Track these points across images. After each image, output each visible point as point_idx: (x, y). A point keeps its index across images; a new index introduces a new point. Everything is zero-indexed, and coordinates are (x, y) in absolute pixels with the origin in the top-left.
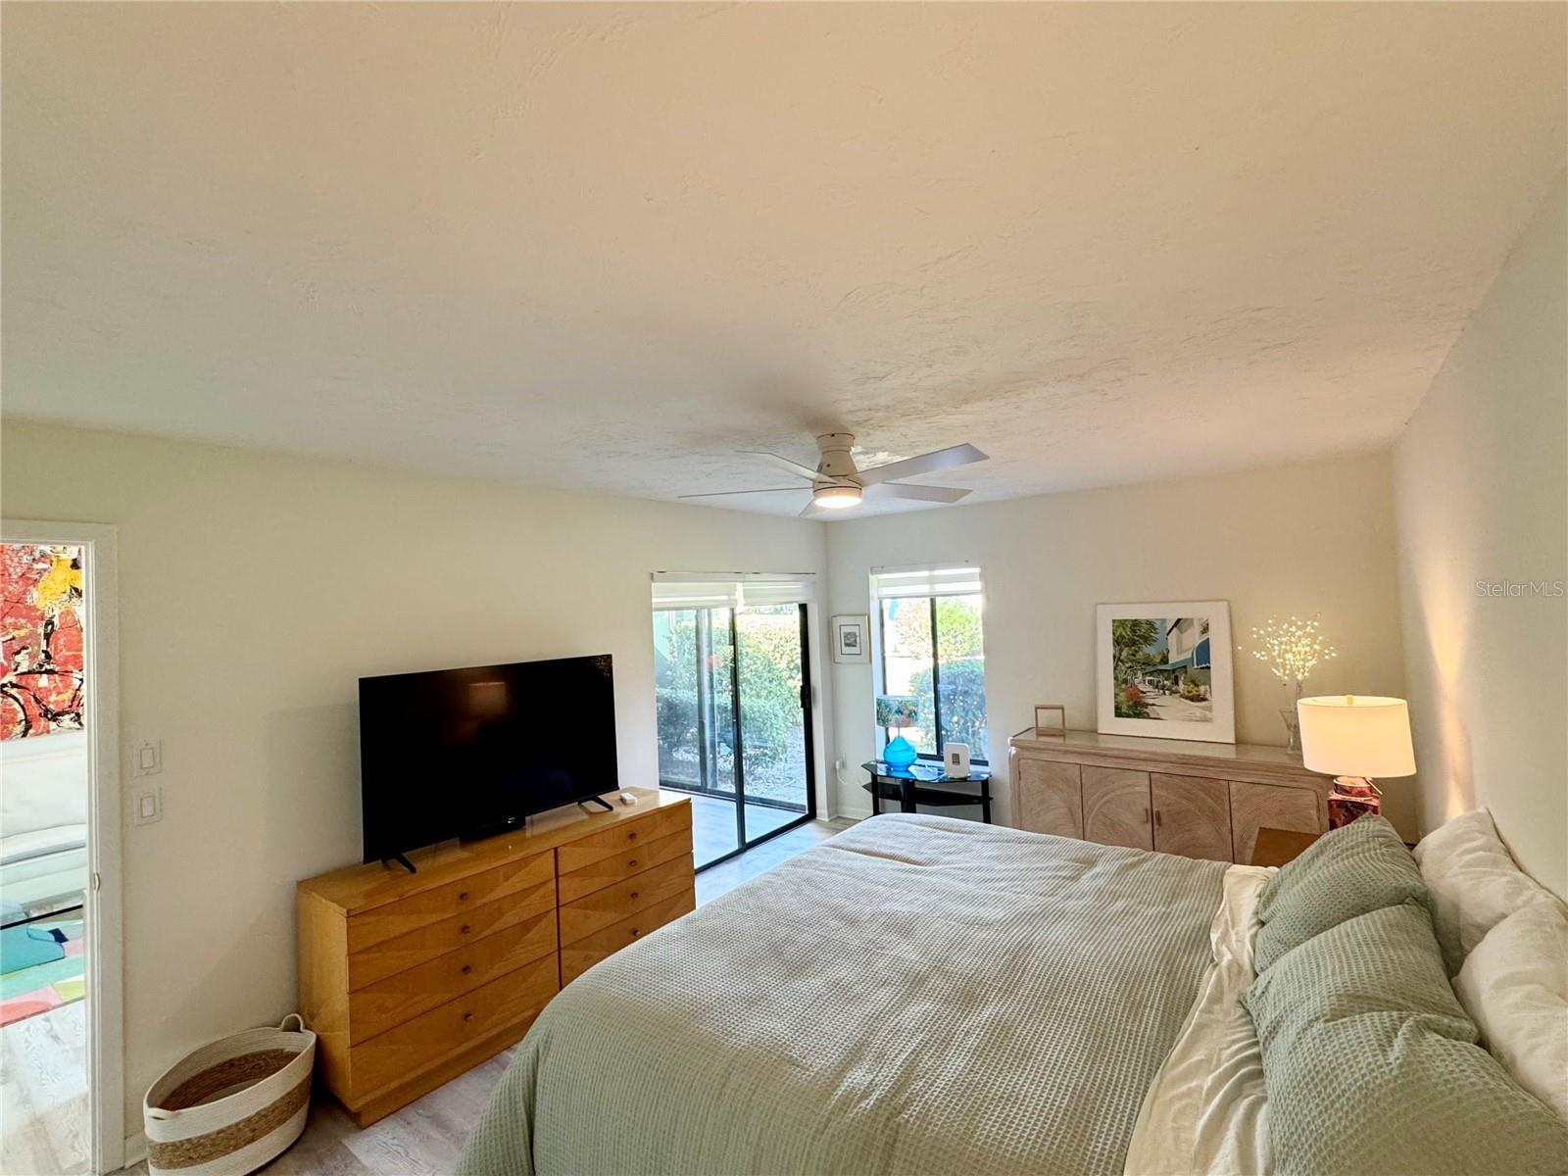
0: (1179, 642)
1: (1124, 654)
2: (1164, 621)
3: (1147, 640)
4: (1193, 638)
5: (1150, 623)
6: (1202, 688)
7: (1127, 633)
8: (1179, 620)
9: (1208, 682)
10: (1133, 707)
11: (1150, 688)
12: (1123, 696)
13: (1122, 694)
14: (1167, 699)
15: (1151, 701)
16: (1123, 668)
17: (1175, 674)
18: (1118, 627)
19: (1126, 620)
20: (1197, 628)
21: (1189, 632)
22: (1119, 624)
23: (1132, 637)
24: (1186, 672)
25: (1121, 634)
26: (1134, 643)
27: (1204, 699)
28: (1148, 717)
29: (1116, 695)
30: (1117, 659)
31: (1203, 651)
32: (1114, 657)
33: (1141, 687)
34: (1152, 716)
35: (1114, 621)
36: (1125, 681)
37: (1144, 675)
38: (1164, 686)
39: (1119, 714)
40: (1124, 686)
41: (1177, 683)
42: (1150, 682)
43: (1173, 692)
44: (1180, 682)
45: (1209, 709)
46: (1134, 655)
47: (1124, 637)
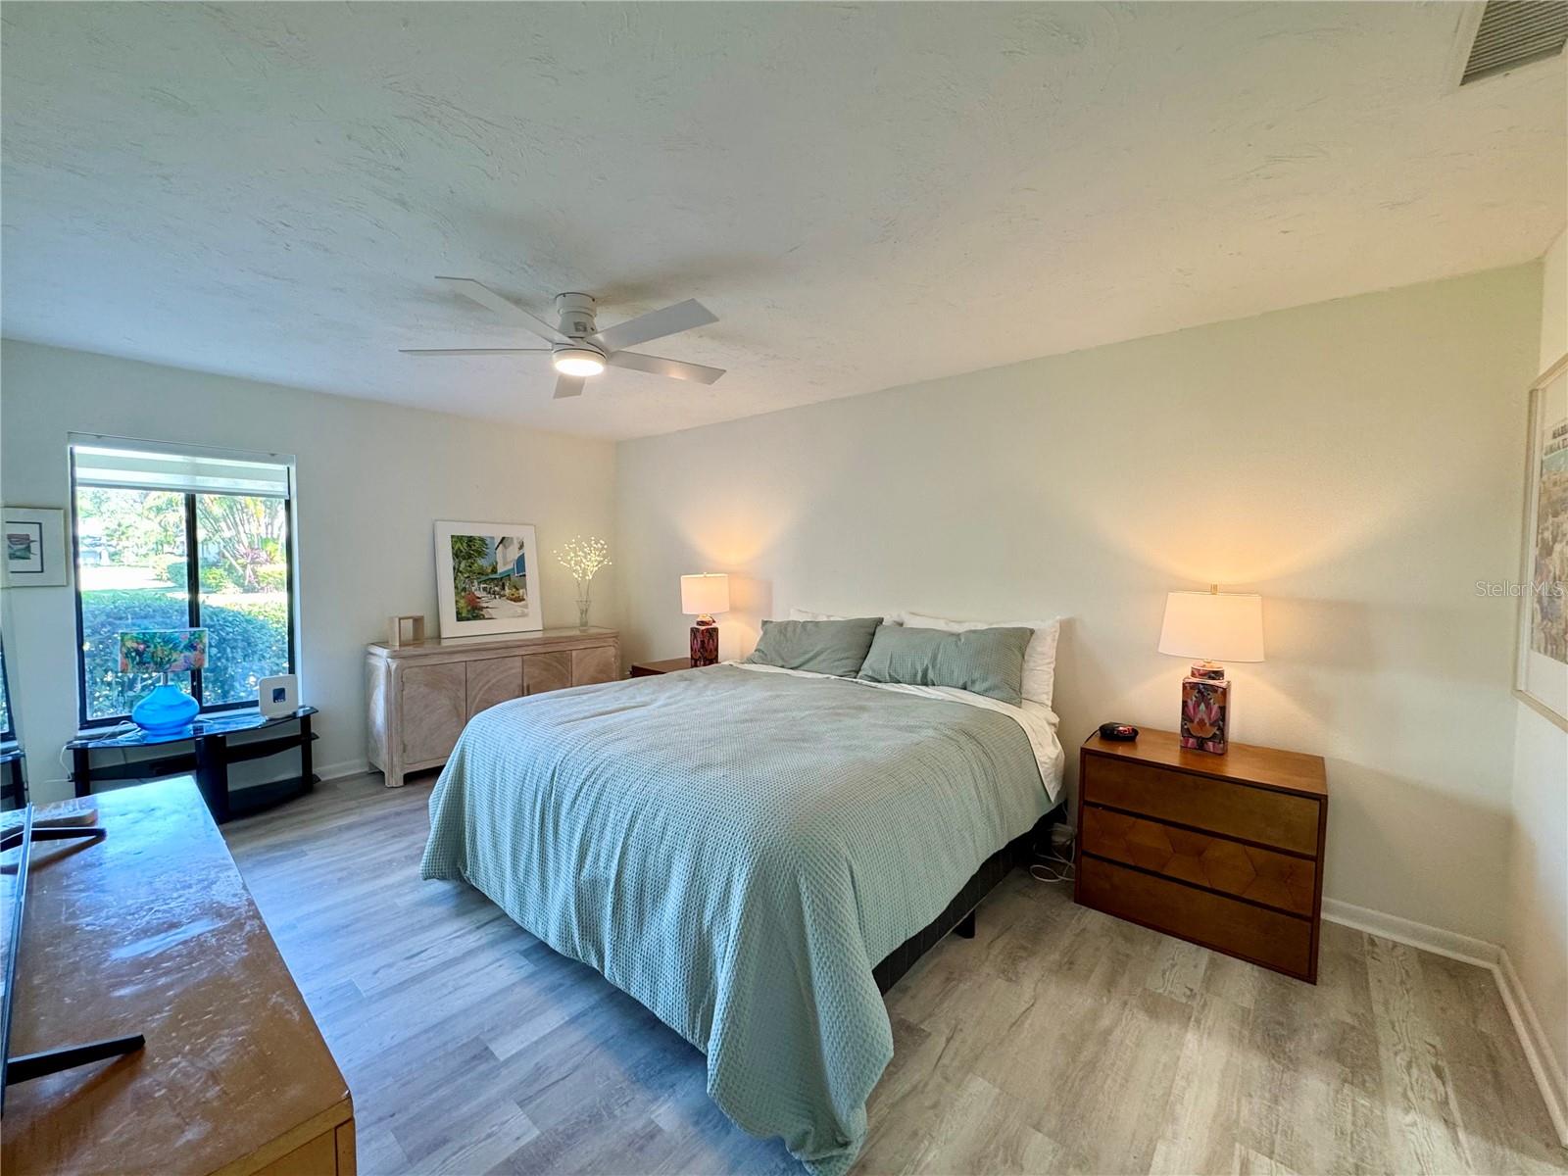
0: (504, 557)
1: (463, 565)
2: (492, 538)
3: (480, 554)
4: (513, 554)
5: (482, 540)
6: (521, 591)
7: (464, 547)
8: (503, 538)
9: (524, 586)
10: (471, 611)
11: (484, 594)
12: (462, 603)
13: (462, 601)
14: (497, 602)
15: (485, 605)
16: (462, 578)
17: (501, 581)
18: (456, 542)
19: (462, 536)
20: (516, 545)
21: (511, 548)
22: (456, 539)
23: (468, 550)
24: (510, 580)
25: (459, 549)
26: (470, 556)
27: (524, 600)
28: (484, 618)
29: (457, 602)
30: (457, 570)
31: (521, 562)
32: (454, 568)
33: (477, 594)
34: (486, 617)
35: (452, 537)
36: (464, 589)
37: (479, 583)
38: (494, 591)
39: (460, 618)
40: (463, 594)
41: (504, 589)
42: (485, 589)
43: (501, 596)
44: (506, 588)
45: (526, 606)
46: (470, 567)
47: (461, 552)
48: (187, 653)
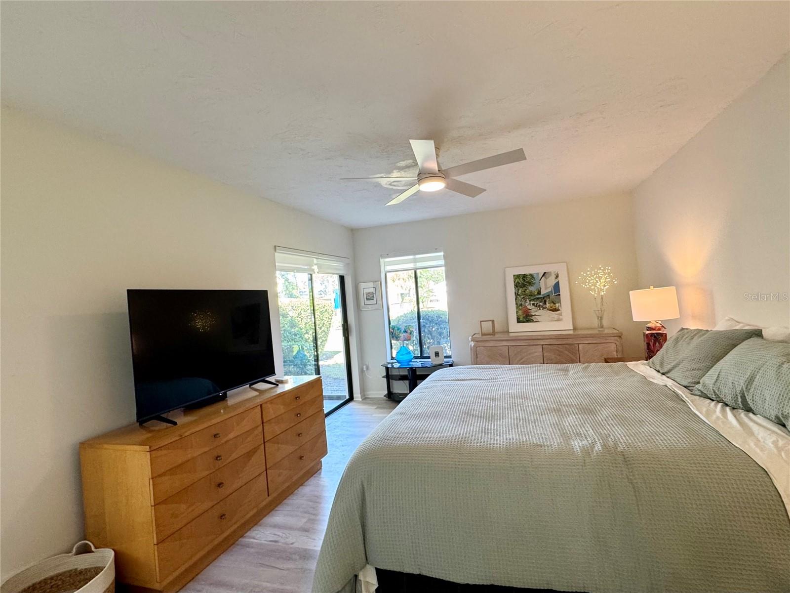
0: (546, 285)
1: (520, 291)
2: (538, 274)
3: (530, 284)
4: (551, 281)
5: (532, 276)
6: (557, 305)
7: (521, 281)
8: (545, 273)
9: (559, 302)
10: (526, 317)
11: (533, 307)
12: (520, 313)
13: (520, 311)
14: (541, 312)
15: (533, 314)
16: (520, 299)
17: (544, 300)
18: (516, 278)
19: (520, 275)
20: (553, 276)
21: (550, 278)
22: (517, 277)
23: (523, 282)
24: (549, 298)
25: (518, 282)
26: (524, 286)
27: (559, 310)
28: (533, 321)
29: (517, 312)
30: (517, 294)
31: (557, 287)
32: (515, 293)
33: (529, 307)
34: (535, 321)
35: (514, 276)
36: (521, 305)
37: (530, 301)
38: (539, 305)
39: (519, 321)
40: (520, 307)
41: (545, 304)
42: (533, 304)
43: (544, 308)
44: (547, 303)
45: (561, 315)
46: (524, 292)
47: (519, 283)
48: (404, 334)
